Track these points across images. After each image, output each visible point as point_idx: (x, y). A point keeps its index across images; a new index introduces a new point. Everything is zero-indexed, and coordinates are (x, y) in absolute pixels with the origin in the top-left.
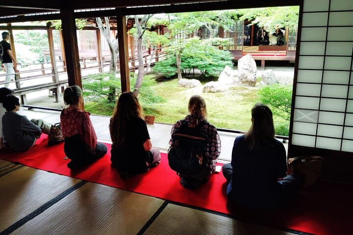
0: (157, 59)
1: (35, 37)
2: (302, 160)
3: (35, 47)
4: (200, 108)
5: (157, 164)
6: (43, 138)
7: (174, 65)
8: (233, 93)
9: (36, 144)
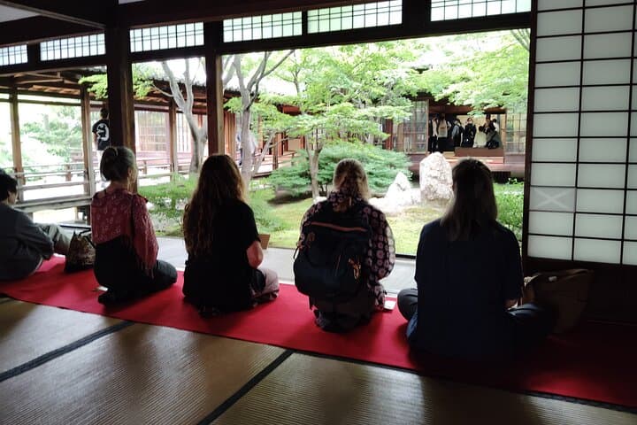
0: (275, 166)
1: (60, 130)
2: (551, 279)
3: (58, 148)
4: (355, 177)
5: (271, 298)
6: (57, 262)
7: (306, 175)
8: (413, 219)
9: (40, 270)
